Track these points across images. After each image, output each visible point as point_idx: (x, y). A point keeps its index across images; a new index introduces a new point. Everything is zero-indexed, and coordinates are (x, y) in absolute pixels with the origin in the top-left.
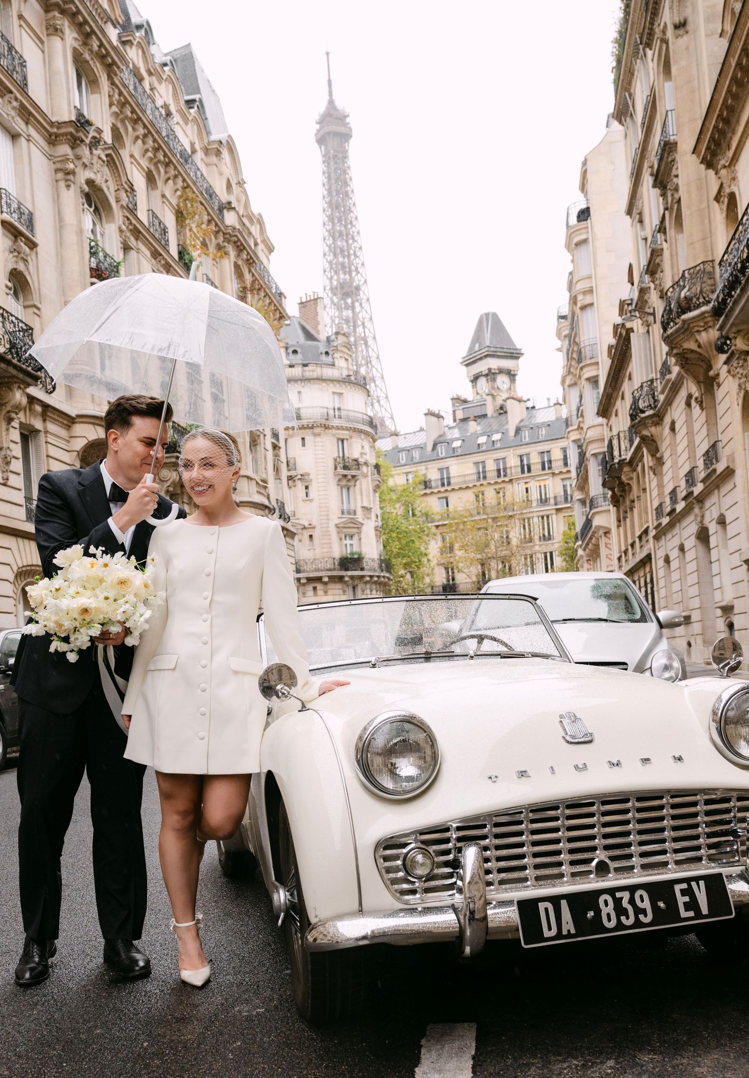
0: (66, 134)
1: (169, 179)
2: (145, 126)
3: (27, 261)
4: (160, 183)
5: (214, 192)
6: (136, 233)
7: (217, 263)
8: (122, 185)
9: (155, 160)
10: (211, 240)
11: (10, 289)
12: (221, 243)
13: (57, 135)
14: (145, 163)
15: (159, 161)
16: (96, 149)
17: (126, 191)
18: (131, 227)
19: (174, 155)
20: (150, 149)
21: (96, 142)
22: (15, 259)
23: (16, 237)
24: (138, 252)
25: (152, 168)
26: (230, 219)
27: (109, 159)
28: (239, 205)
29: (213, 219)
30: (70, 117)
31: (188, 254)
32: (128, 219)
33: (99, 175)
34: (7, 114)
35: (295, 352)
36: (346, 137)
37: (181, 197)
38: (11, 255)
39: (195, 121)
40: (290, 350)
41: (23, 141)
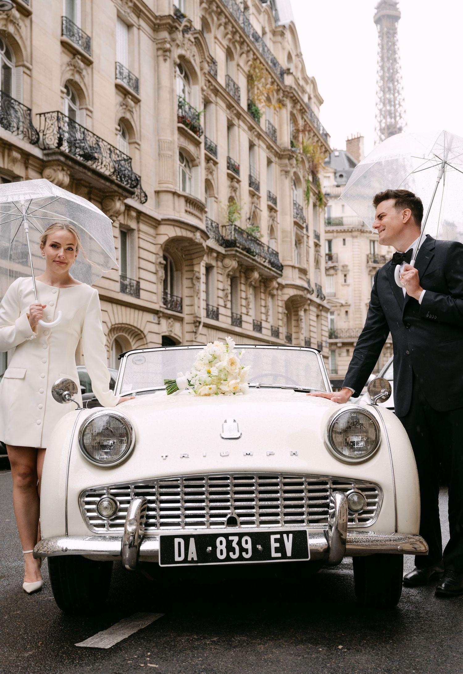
0: (165, 24)
1: (243, 53)
2: (226, 17)
3: (132, 112)
4: (236, 56)
5: (277, 62)
6: (216, 92)
7: (277, 112)
8: (205, 58)
9: (233, 40)
10: (273, 95)
11: (120, 131)
12: (281, 98)
13: (159, 25)
14: (225, 43)
15: (236, 41)
16: (187, 34)
17: (208, 63)
18: (211, 87)
19: (248, 36)
20: (230, 33)
21: (187, 29)
22: (124, 110)
23: (125, 95)
24: (216, 105)
25: (231, 46)
26: (288, 80)
27: (196, 40)
28: (297, 71)
29: (275, 81)
30: (169, 12)
31: (255, 106)
32: (209, 82)
33: (188, 52)
34: (125, 12)
35: (341, 176)
36: (396, 18)
37: (251, 66)
38: (121, 108)
39: (266, 12)
40: (338, 175)
41: (135, 29)
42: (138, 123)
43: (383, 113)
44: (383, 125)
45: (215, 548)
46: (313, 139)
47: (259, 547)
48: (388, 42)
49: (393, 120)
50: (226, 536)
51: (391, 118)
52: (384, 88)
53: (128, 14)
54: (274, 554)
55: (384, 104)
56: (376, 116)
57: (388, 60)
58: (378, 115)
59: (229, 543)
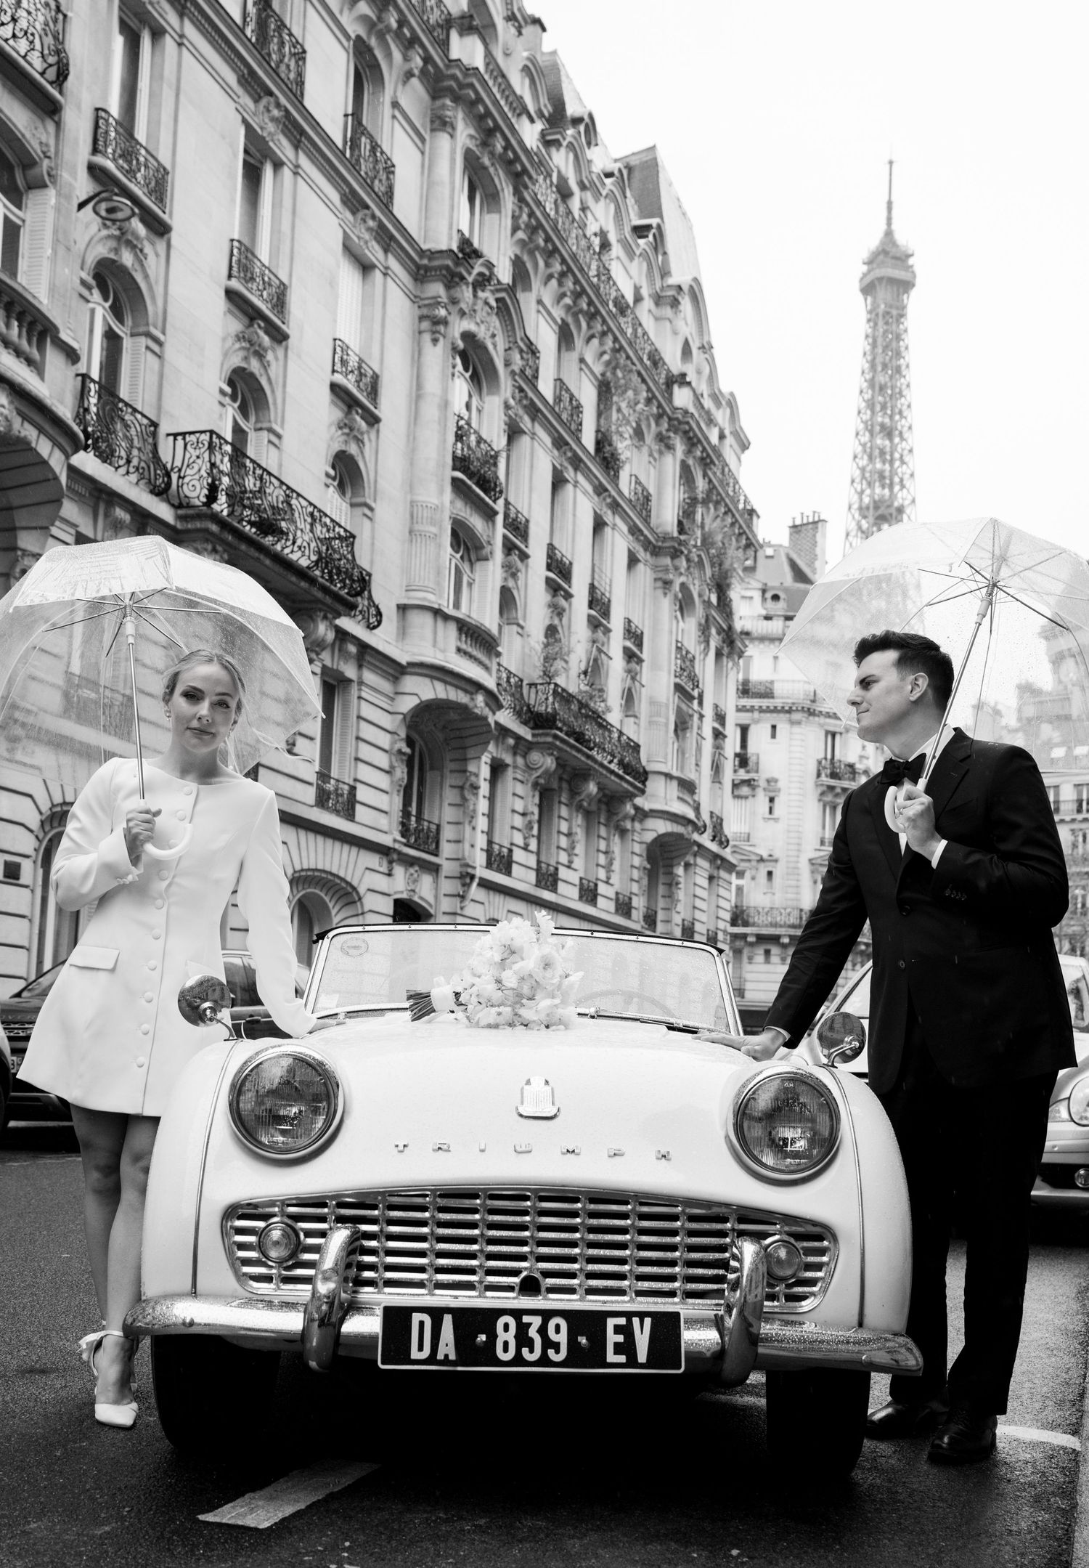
0: (441, 268)
1: (592, 336)
2: (564, 261)
3: (363, 442)
4: (579, 342)
5: (661, 358)
6: (534, 412)
7: (655, 460)
8: (516, 342)
9: (575, 309)
10: (649, 426)
11: (334, 479)
12: (664, 432)
13: (427, 269)
14: (558, 313)
15: (581, 311)
16: (483, 291)
17: (521, 351)
18: (525, 402)
19: (605, 304)
20: (569, 293)
21: (483, 281)
22: (344, 438)
23: (350, 407)
24: (532, 439)
25: (570, 320)
26: (681, 397)
27: (500, 305)
28: (699, 379)
29: (654, 397)
30: (450, 244)
31: (610, 445)
32: (521, 390)
33: (483, 327)
34: (359, 238)
35: (776, 598)
36: (906, 285)
37: (608, 363)
38: (340, 432)
39: (644, 255)
40: (769, 595)
41: (378, 275)
42: (371, 466)
43: (867, 475)
44: (866, 500)
45: (493, 1336)
46: (723, 520)
47: (583, 1340)
48: (885, 332)
49: (887, 491)
50: (517, 1314)
51: (883, 487)
52: (872, 426)
53: (366, 242)
54: (611, 1357)
55: (871, 458)
56: (853, 481)
57: (883, 370)
58: (858, 480)
59: (522, 1329)
